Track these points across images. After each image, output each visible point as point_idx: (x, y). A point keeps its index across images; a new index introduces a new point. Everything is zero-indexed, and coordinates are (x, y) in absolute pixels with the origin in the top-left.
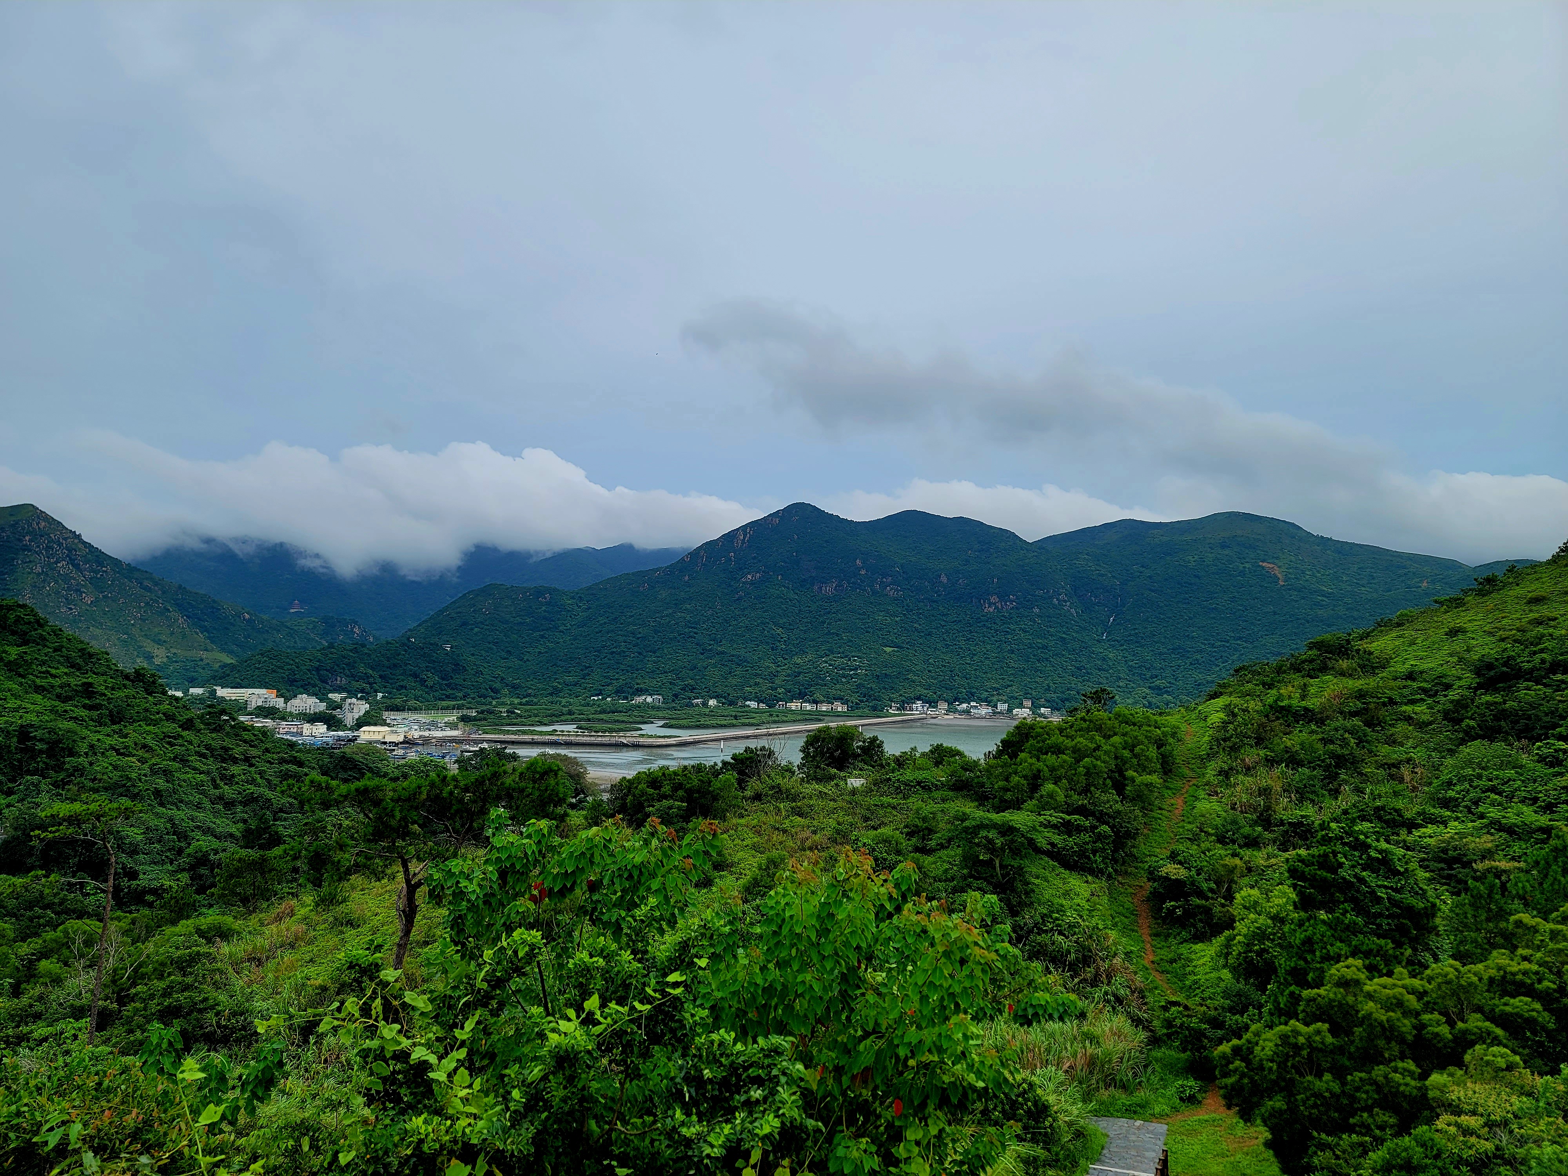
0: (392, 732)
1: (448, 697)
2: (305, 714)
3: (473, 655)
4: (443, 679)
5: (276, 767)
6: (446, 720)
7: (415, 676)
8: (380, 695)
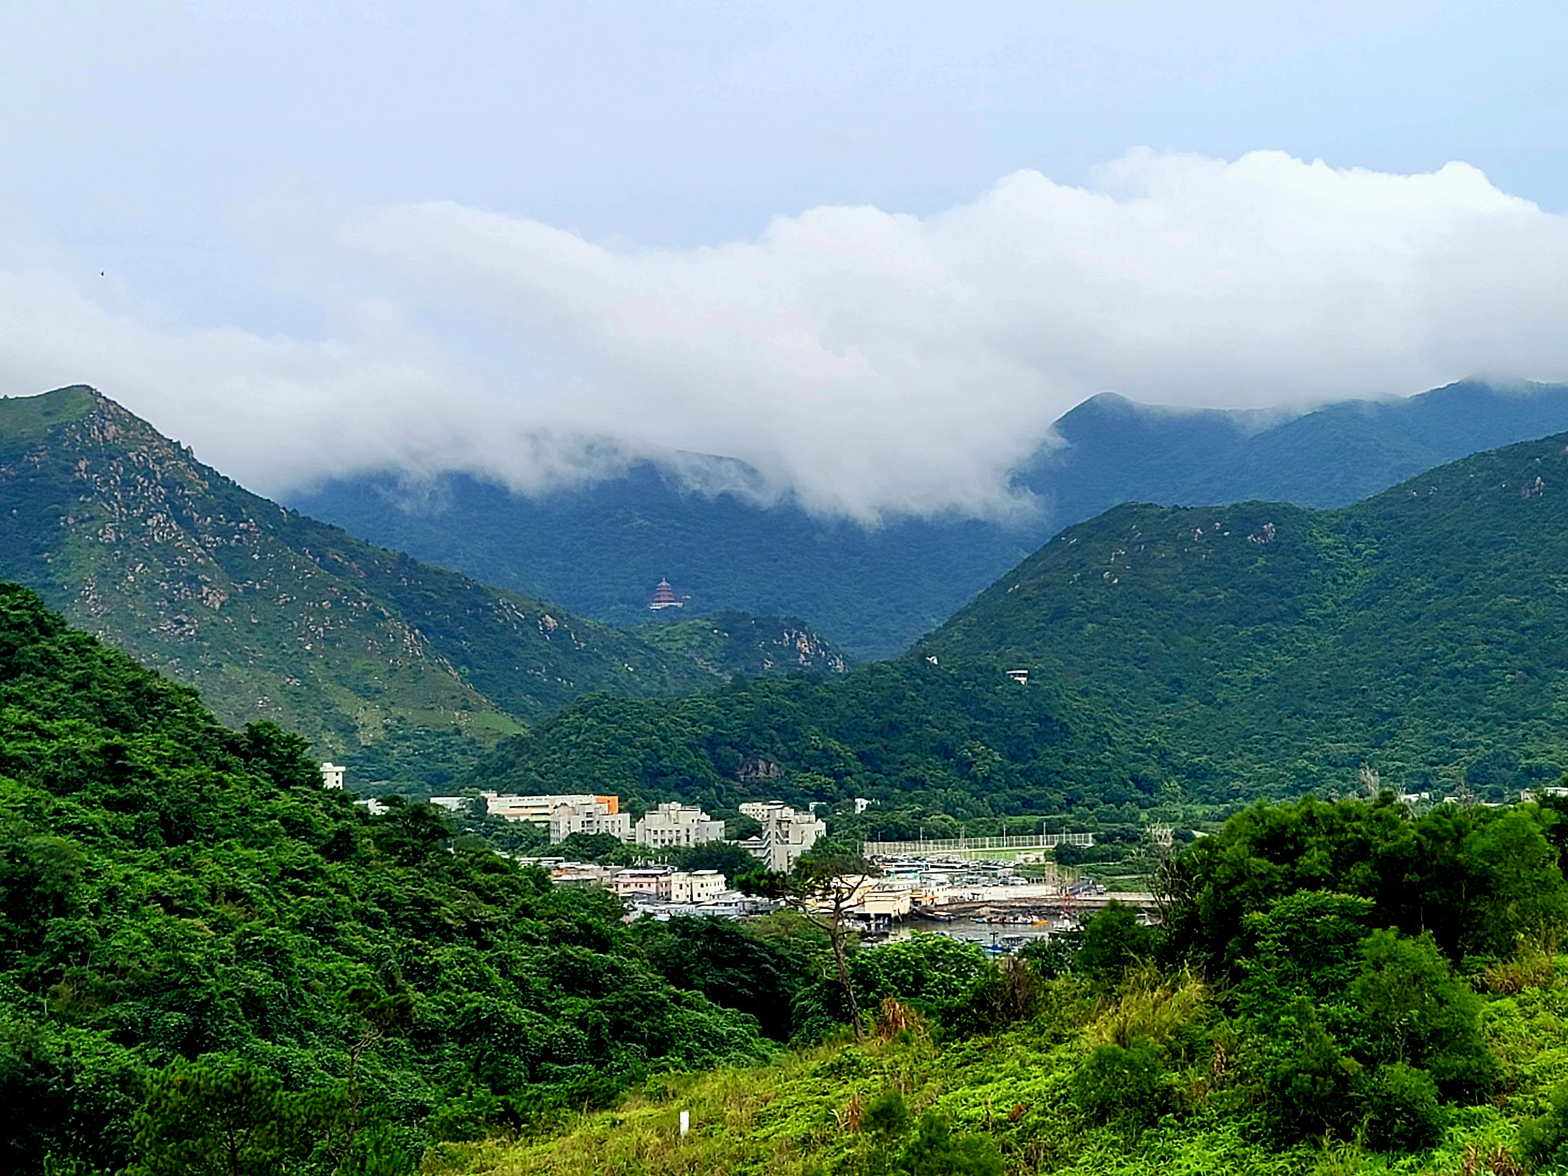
0: (882, 889)
1: (1028, 805)
2: (676, 851)
3: (1085, 693)
4: (1013, 758)
5: (543, 952)
6: (1020, 859)
7: (945, 752)
8: (861, 804)
